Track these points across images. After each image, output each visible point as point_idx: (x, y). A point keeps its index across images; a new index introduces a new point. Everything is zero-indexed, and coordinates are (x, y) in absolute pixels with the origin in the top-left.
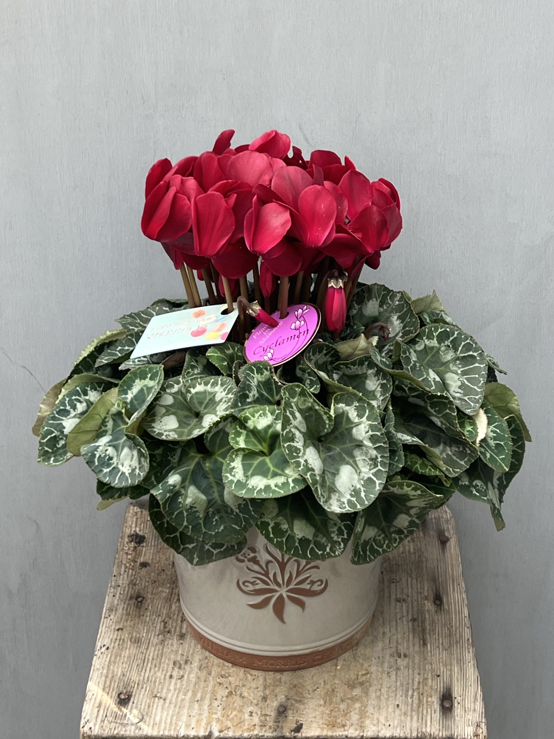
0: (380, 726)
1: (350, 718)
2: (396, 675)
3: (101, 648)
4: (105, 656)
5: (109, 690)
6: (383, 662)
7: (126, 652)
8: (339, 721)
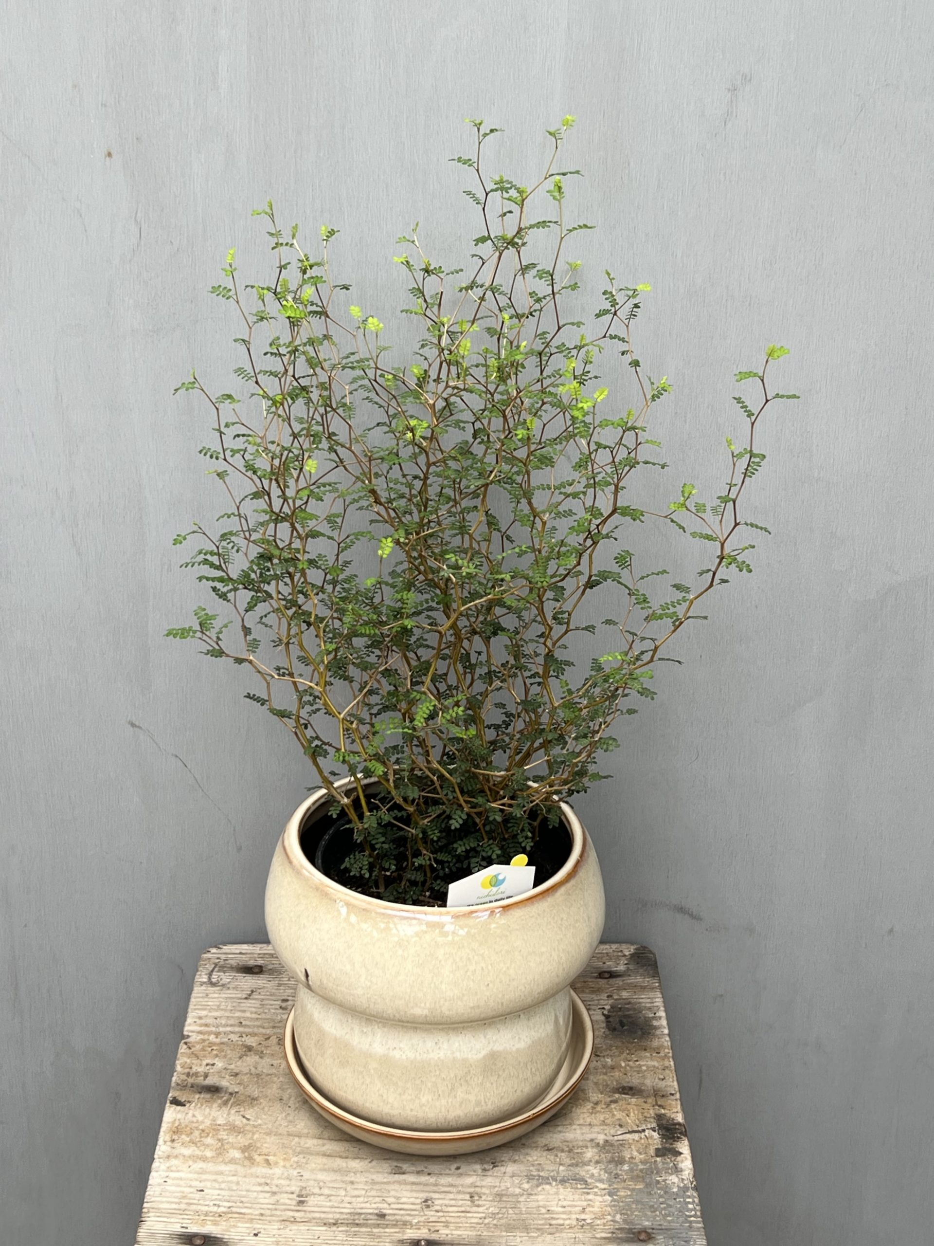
0: (167, 1174)
1: (185, 1147)
2: (262, 1192)
6: (290, 1180)
8: (183, 1136)
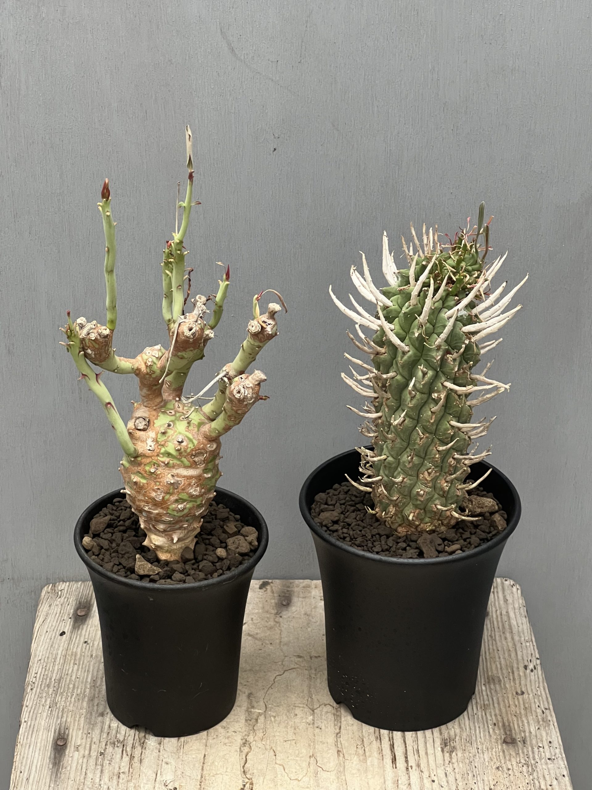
3: (535, 668)
4: (525, 658)
5: (502, 618)
7: (500, 664)
